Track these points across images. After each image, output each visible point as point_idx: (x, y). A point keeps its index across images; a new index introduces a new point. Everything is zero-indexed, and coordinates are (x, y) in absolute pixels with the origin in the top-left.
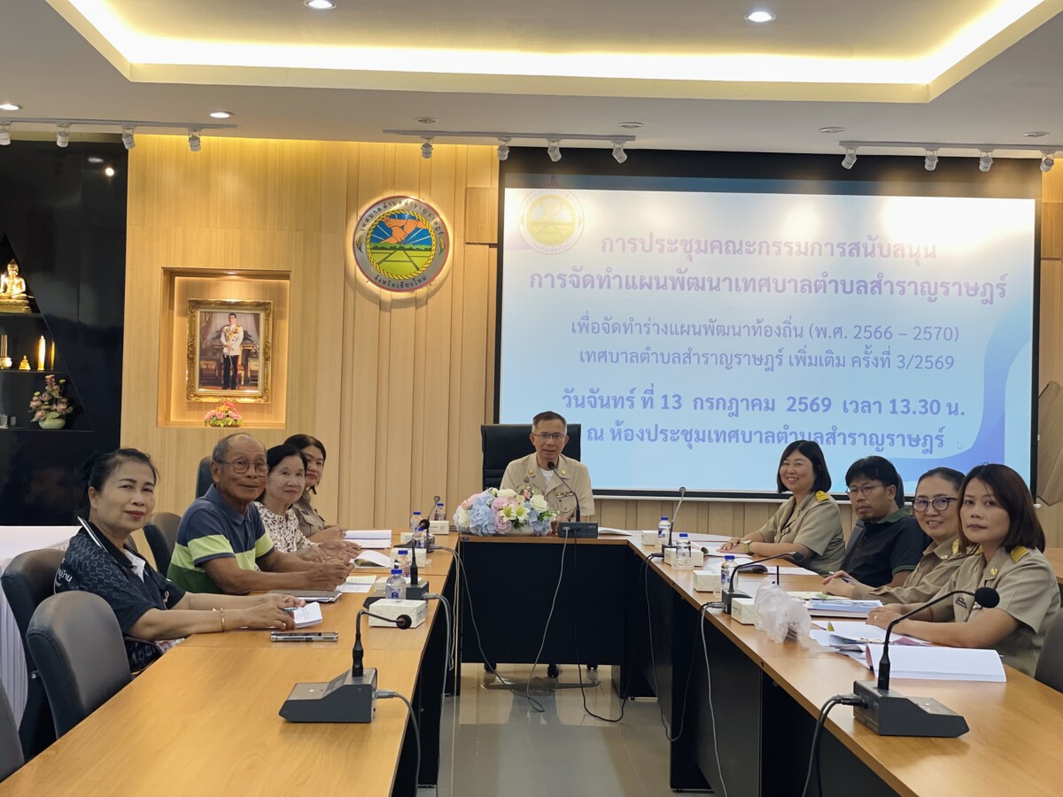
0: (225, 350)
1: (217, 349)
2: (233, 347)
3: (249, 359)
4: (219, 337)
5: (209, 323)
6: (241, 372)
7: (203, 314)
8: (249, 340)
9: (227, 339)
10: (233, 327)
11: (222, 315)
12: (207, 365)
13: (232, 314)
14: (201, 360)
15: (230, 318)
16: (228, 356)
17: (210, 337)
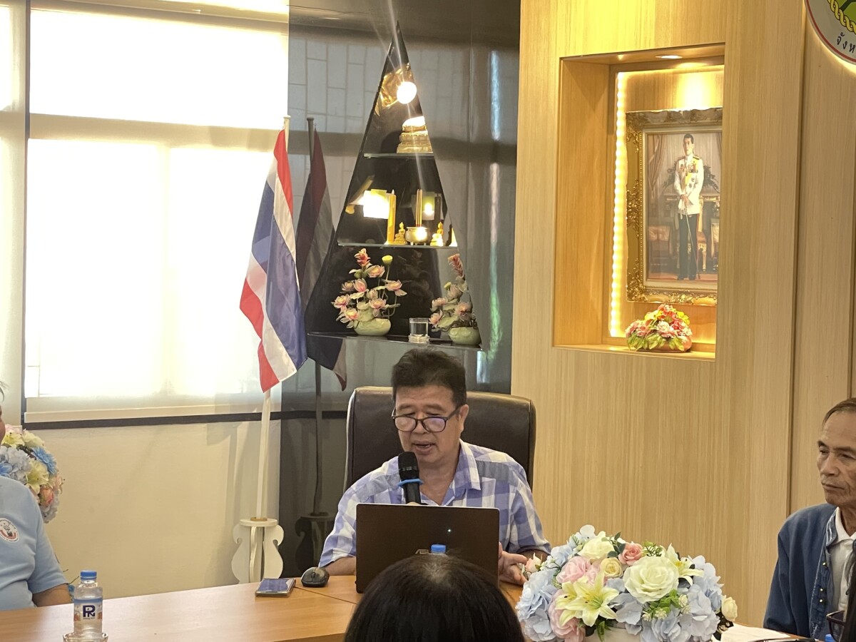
0: (681, 205)
1: (670, 203)
2: (691, 198)
3: (713, 220)
4: (672, 180)
5: (659, 155)
6: (702, 247)
7: (651, 138)
8: (712, 183)
9: (683, 185)
10: (690, 160)
11: (675, 137)
12: (657, 233)
13: (688, 136)
14: (648, 224)
15: (685, 143)
16: (684, 216)
17: (660, 182)
